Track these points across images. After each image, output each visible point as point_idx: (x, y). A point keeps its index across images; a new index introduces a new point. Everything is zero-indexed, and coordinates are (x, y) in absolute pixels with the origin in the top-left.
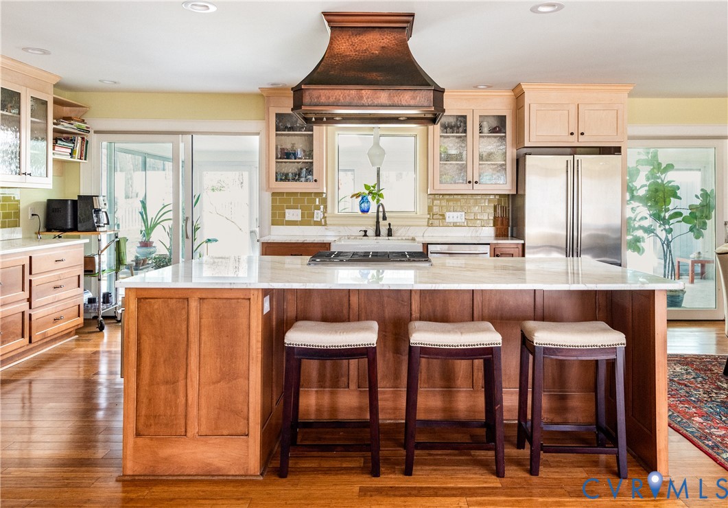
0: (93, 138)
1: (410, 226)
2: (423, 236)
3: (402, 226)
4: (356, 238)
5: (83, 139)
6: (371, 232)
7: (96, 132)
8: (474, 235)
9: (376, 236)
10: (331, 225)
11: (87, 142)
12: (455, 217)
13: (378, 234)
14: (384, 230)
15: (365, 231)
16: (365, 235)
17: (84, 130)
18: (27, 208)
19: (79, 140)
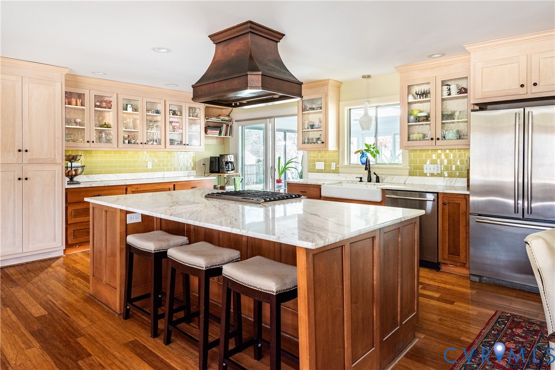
0: (235, 125)
1: (395, 175)
2: (405, 183)
3: (389, 175)
4: (352, 182)
5: (228, 125)
6: (365, 179)
7: (236, 121)
8: (448, 185)
9: (368, 182)
10: (342, 173)
11: (231, 127)
12: (432, 169)
13: (370, 180)
14: (374, 177)
15: (361, 178)
16: (361, 181)
17: (227, 121)
18: (200, 161)
19: (225, 126)
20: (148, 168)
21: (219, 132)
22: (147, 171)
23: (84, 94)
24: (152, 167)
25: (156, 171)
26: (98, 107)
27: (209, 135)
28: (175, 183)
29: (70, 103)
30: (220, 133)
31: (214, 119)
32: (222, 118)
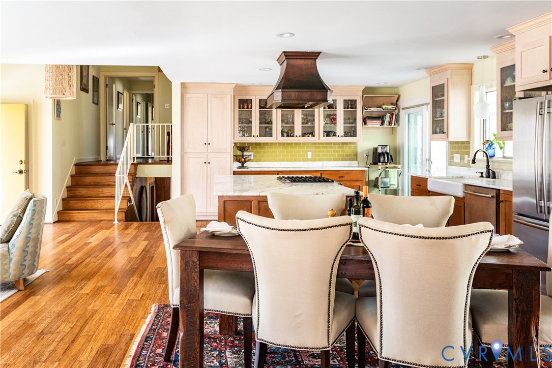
0: (402, 113)
5: (392, 115)
7: (403, 109)
11: (397, 115)
13: (488, 176)
15: (482, 173)
16: (482, 176)
17: (390, 109)
18: (363, 152)
19: (388, 115)
20: (308, 157)
21: (381, 122)
22: (308, 160)
23: (251, 100)
24: (312, 156)
25: (315, 160)
26: (263, 108)
27: (369, 126)
28: (322, 172)
29: (243, 108)
30: (382, 124)
31: (374, 109)
32: (384, 107)
